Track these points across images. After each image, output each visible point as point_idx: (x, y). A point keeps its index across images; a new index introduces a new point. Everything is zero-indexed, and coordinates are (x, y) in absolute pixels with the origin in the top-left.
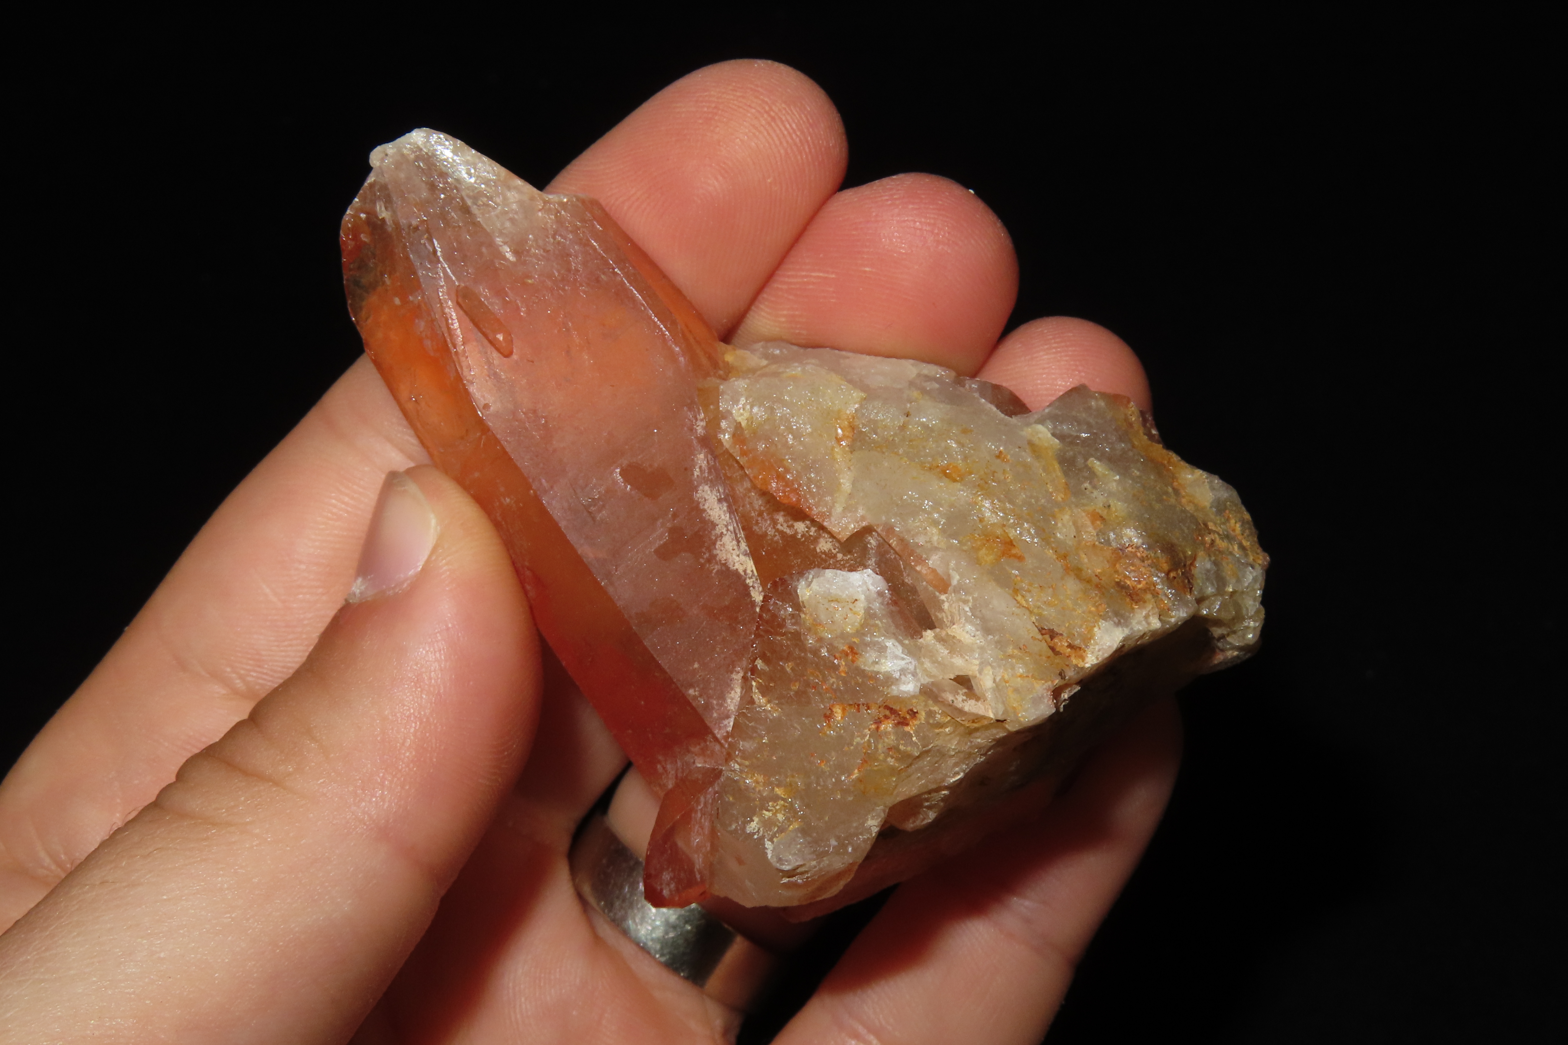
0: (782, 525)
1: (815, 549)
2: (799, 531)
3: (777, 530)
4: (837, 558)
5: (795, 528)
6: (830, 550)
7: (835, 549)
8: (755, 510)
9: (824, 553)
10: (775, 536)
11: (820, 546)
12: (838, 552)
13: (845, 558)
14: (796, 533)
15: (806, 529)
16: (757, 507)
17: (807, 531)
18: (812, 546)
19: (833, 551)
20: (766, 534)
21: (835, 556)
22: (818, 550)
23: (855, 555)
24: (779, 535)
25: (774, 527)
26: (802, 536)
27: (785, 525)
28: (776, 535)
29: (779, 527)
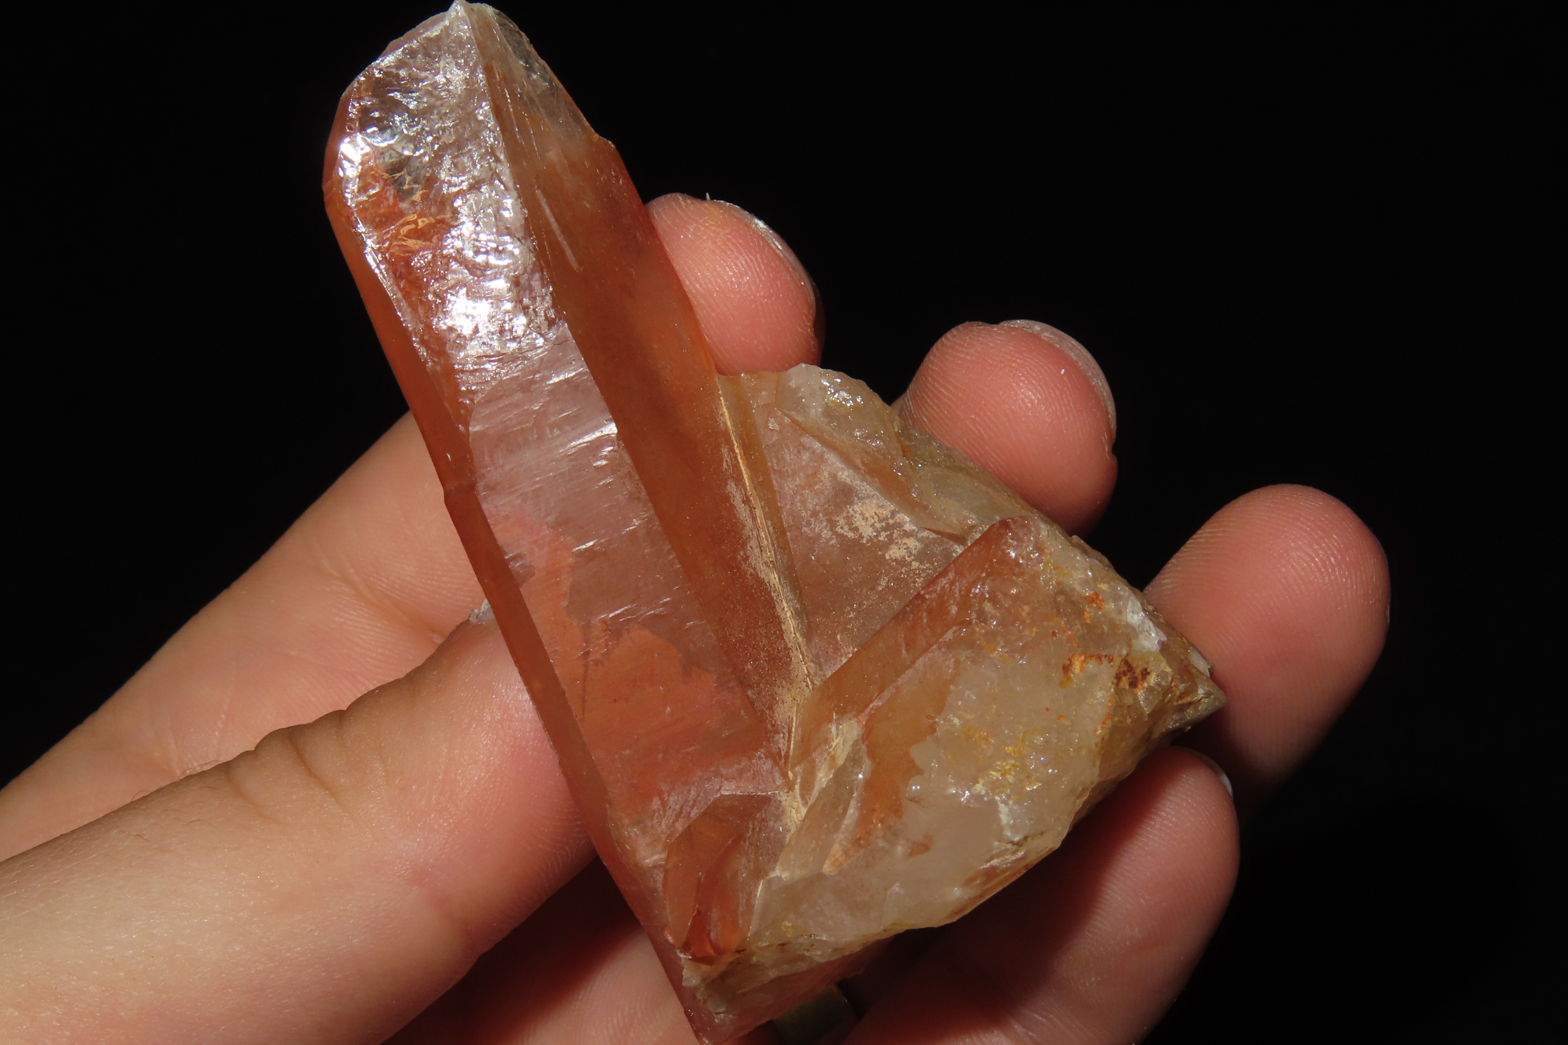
0: (842, 528)
1: (883, 557)
2: (865, 535)
3: (836, 533)
4: (911, 566)
5: (860, 531)
6: (904, 557)
7: (909, 557)
8: (806, 509)
9: (896, 560)
10: (831, 539)
11: (891, 552)
12: (913, 560)
13: (922, 567)
14: (861, 537)
15: (875, 534)
16: (810, 506)
17: (875, 536)
18: (880, 553)
19: (907, 558)
20: (819, 536)
21: (910, 564)
22: (887, 557)
23: (936, 564)
24: (837, 538)
25: (831, 530)
26: (868, 541)
27: (846, 528)
28: (833, 539)
29: (839, 530)
